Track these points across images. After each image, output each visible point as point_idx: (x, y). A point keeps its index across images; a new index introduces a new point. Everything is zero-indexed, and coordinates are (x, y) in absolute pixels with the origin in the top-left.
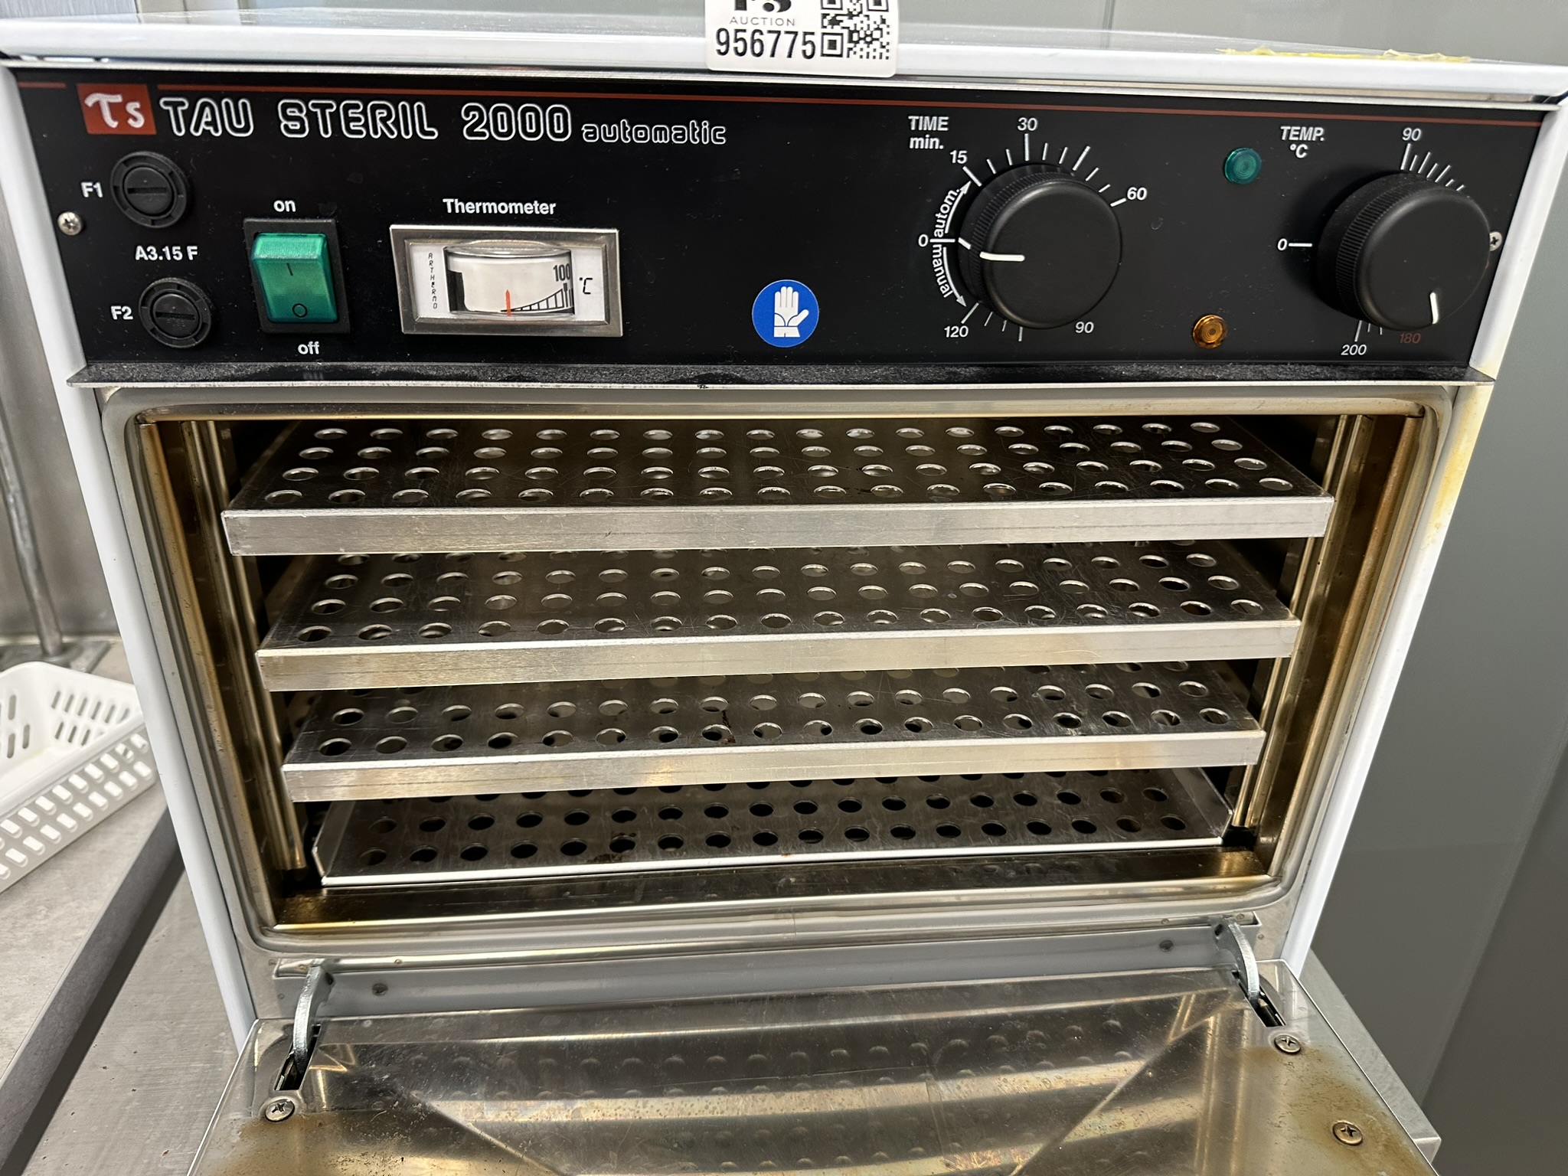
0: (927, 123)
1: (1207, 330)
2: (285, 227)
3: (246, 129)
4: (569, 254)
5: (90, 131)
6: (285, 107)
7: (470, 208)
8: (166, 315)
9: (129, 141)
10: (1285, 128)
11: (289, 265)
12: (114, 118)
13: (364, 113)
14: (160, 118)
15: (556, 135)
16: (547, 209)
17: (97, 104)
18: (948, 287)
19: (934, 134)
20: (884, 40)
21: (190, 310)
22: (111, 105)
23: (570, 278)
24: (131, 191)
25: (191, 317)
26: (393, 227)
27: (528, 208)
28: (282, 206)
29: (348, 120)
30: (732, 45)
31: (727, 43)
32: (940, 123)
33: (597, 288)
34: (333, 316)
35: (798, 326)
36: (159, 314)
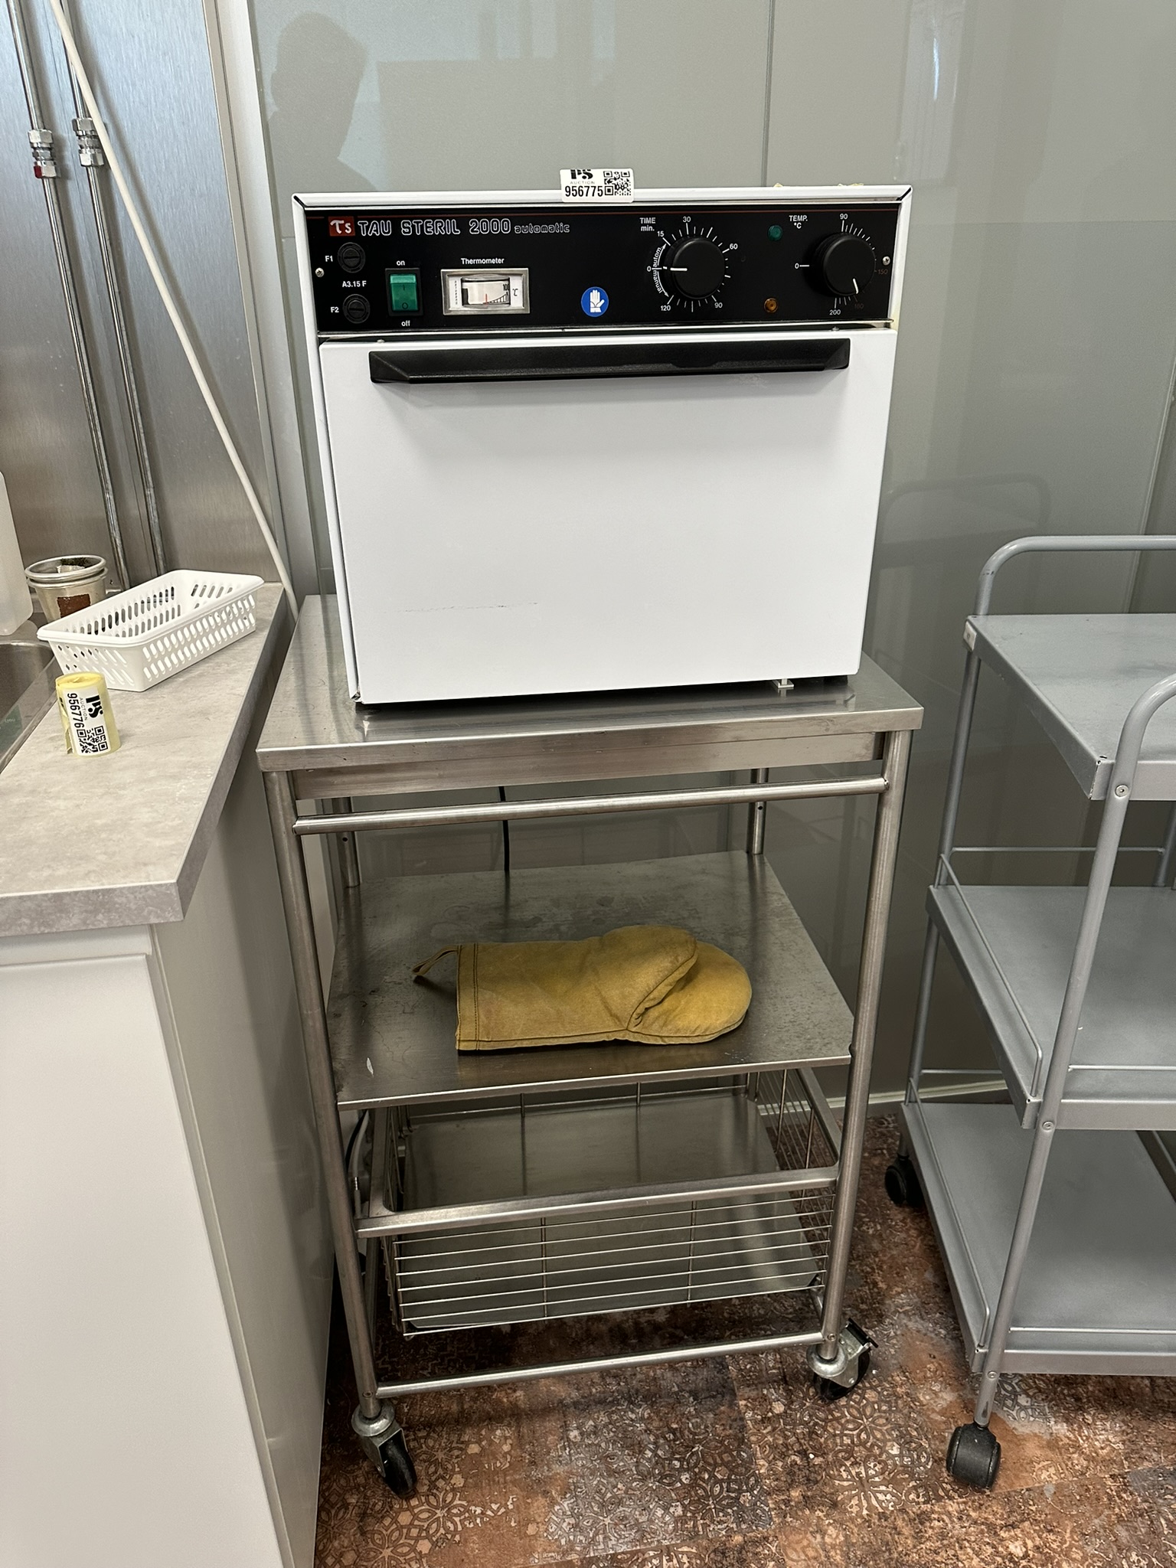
0: (647, 221)
1: (769, 306)
2: (401, 272)
3: (388, 233)
4: (508, 280)
5: (331, 235)
6: (404, 223)
7: (471, 262)
8: (354, 309)
9: (345, 238)
10: (791, 216)
11: (404, 286)
12: (340, 229)
13: (433, 225)
14: (357, 229)
15: (505, 231)
16: (500, 261)
17: (335, 224)
18: (660, 289)
19: (650, 225)
20: (628, 188)
21: (363, 307)
22: (339, 224)
23: (509, 290)
24: (346, 258)
25: (362, 310)
26: (442, 270)
27: (493, 261)
28: (400, 263)
29: (427, 227)
30: (572, 192)
31: (570, 192)
32: (652, 220)
33: (519, 293)
34: (416, 308)
35: (601, 307)
36: (351, 309)
